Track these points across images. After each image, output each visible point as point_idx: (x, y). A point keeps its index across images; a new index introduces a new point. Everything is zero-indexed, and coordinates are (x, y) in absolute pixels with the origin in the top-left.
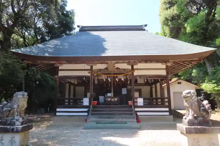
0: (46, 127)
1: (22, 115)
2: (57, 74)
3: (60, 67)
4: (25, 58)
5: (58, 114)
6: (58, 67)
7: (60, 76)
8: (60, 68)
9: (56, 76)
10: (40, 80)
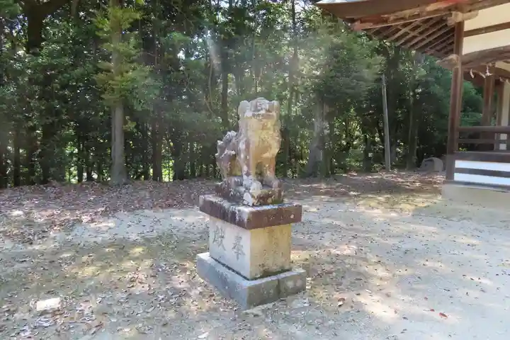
0: (413, 211)
1: (270, 174)
2: (458, 50)
3: (466, 22)
4: (355, 17)
5: (458, 177)
6: (461, 24)
7: (466, 55)
8: (468, 26)
9: (453, 56)
10: (425, 84)
